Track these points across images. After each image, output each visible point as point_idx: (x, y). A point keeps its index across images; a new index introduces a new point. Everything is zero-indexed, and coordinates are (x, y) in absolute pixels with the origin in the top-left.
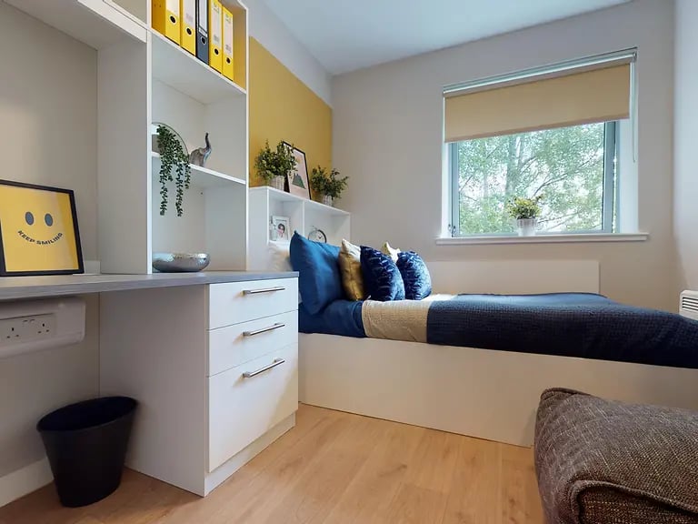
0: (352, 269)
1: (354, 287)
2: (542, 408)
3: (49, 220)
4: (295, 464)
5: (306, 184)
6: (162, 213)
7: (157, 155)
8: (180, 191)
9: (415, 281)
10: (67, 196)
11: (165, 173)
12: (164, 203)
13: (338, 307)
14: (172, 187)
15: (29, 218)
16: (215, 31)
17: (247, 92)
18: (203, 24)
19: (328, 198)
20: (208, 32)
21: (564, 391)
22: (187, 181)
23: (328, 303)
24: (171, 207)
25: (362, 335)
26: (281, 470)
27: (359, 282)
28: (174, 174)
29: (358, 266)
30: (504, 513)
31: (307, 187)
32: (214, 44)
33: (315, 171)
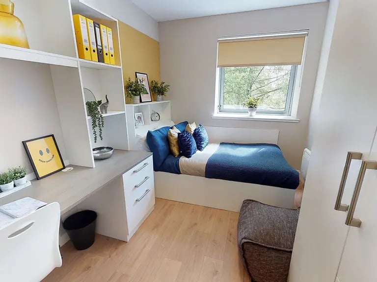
0: (174, 142)
1: (175, 150)
2: (243, 207)
3: (48, 151)
4: (156, 227)
5: (148, 91)
6: (95, 142)
7: (90, 117)
8: (101, 129)
9: (201, 142)
10: (51, 137)
11: (94, 125)
12: (96, 138)
13: (169, 161)
14: (97, 129)
15: (41, 153)
16: (105, 44)
17: (121, 67)
18: (99, 43)
19: (160, 97)
20: (102, 46)
21: (250, 200)
22: (103, 124)
23: (165, 160)
24: (98, 138)
25: (179, 173)
26: (153, 229)
27: (177, 147)
28: (97, 123)
29: (176, 140)
30: (227, 239)
31: (149, 93)
32: (105, 51)
33: (152, 82)
